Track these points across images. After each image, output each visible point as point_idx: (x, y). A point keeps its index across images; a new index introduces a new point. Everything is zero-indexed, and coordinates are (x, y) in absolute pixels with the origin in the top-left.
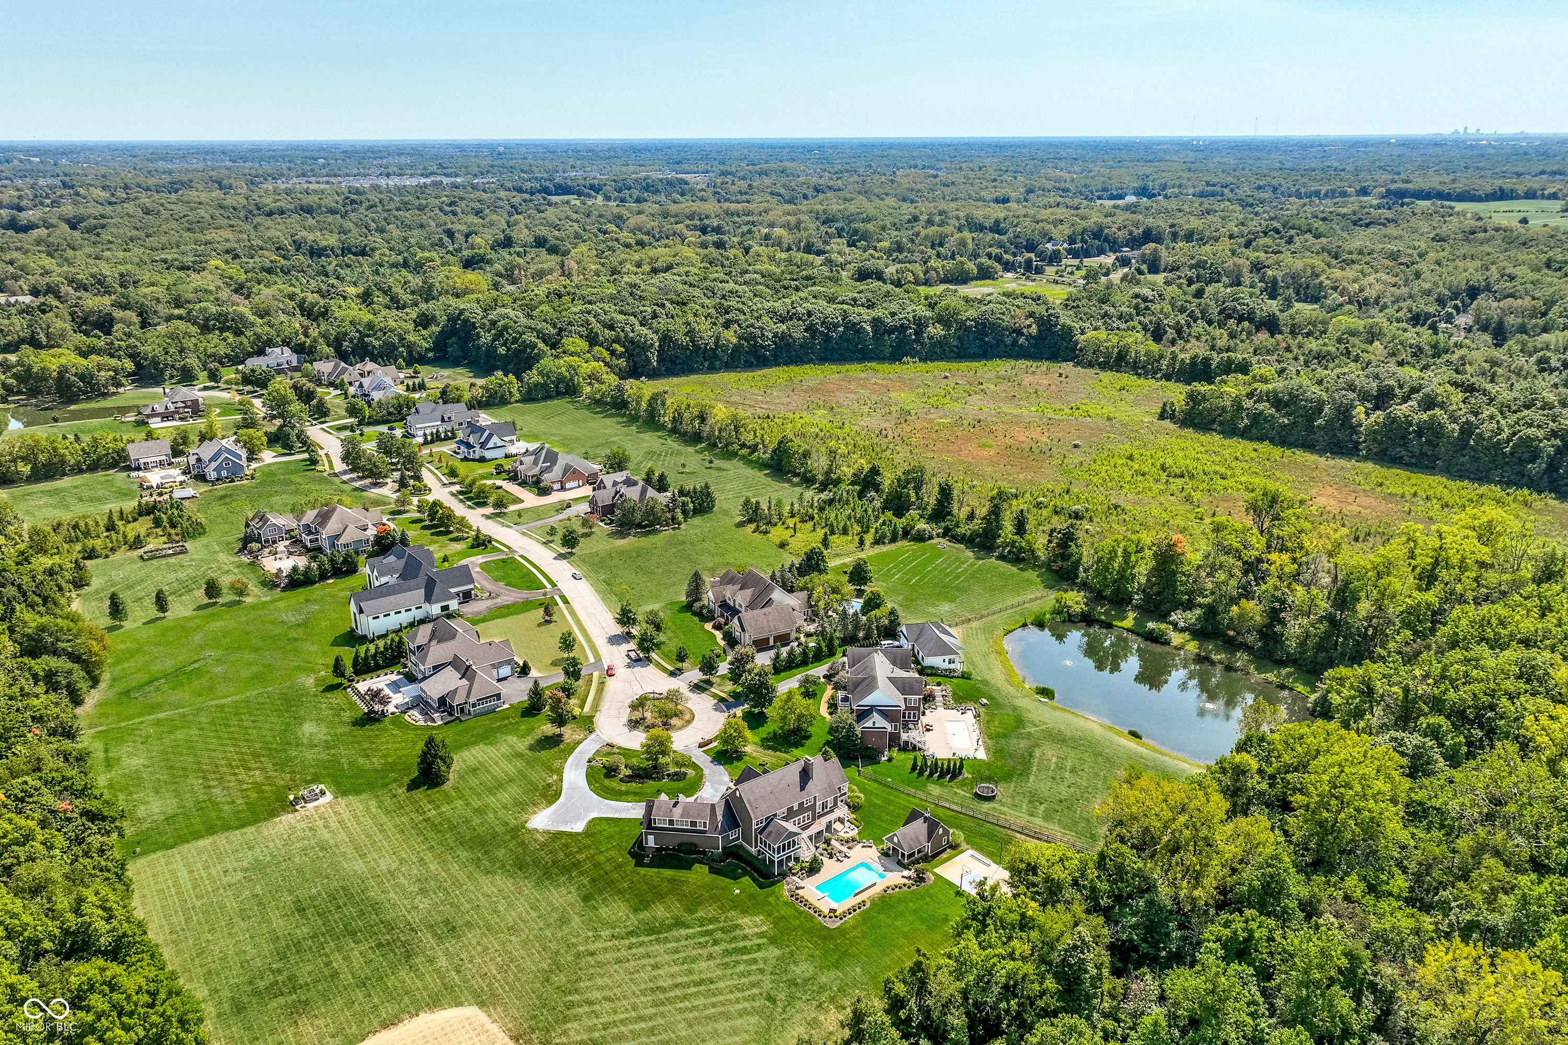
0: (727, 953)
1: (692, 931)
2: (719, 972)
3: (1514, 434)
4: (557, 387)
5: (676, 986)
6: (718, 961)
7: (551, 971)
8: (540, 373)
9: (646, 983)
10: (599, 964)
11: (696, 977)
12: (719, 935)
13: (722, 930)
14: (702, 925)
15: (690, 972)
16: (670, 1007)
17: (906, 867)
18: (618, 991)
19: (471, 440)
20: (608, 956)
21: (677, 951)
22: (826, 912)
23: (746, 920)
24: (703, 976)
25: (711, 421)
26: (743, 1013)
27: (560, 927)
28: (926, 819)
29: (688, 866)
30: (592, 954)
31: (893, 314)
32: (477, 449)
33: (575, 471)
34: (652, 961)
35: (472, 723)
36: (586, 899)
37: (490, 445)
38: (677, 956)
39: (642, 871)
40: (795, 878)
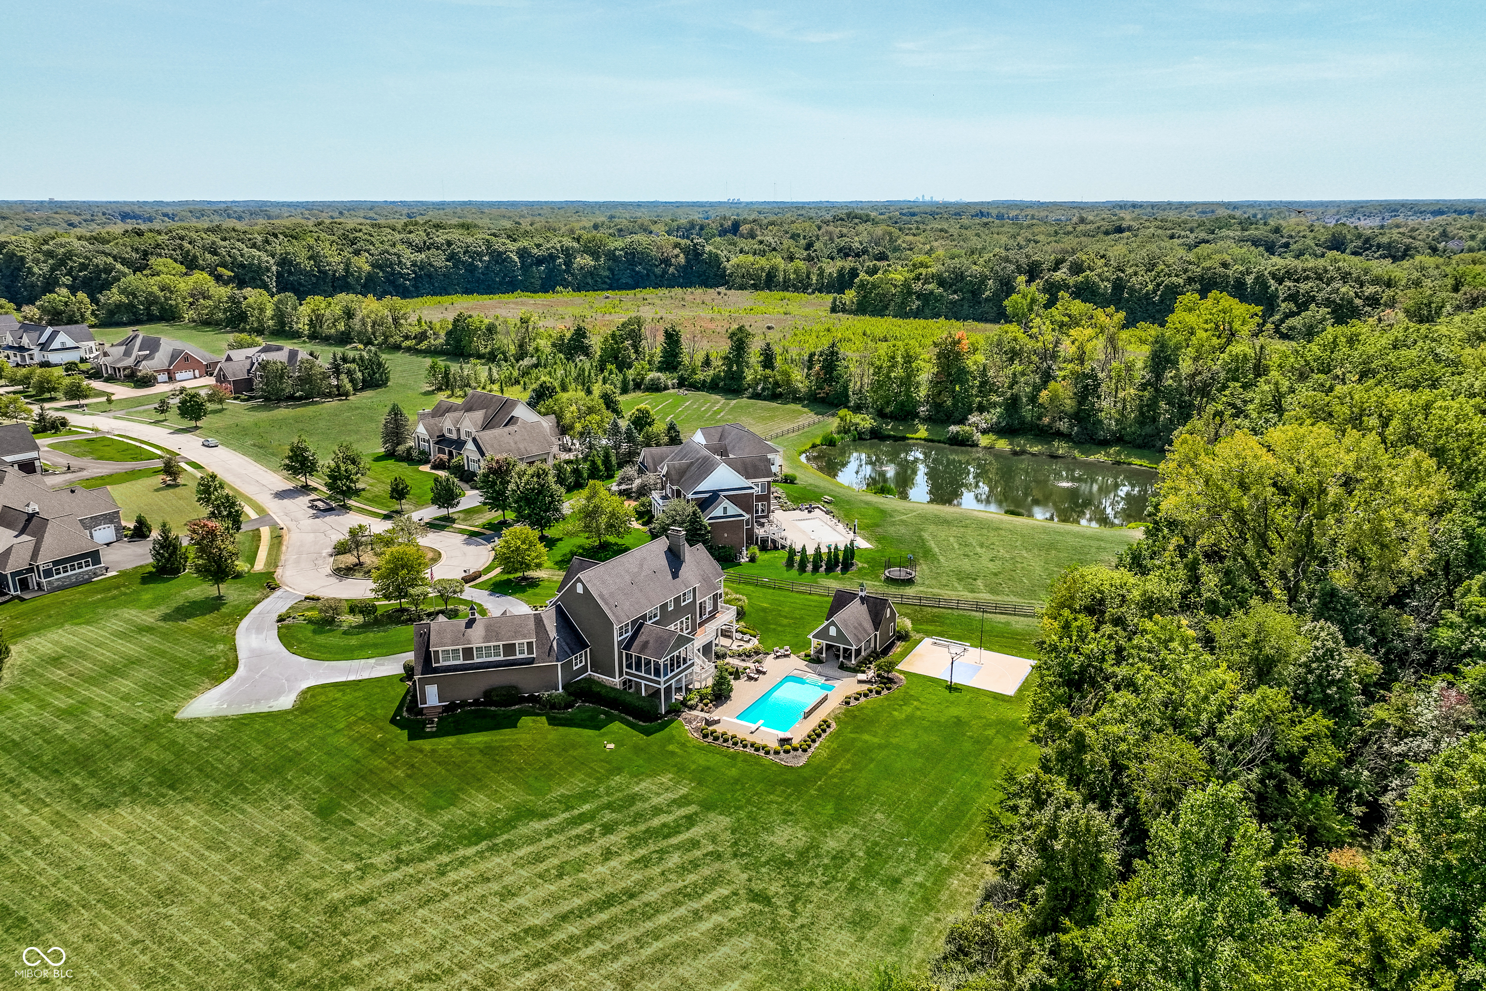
0: (635, 841)
1: (554, 821)
2: (637, 876)
3: (1158, 285)
4: (148, 309)
5: (564, 918)
6: (627, 858)
7: (278, 953)
8: (123, 292)
9: (498, 927)
10: (388, 916)
11: (596, 894)
12: (608, 816)
13: (609, 806)
14: (568, 809)
15: (583, 888)
16: (569, 961)
17: (855, 670)
18: (443, 958)
19: (26, 341)
20: (398, 897)
21: (538, 858)
22: (774, 745)
23: (643, 785)
24: (609, 889)
25: (359, 315)
26: (719, 936)
27: (280, 867)
28: (863, 599)
29: (511, 722)
30: (364, 901)
31: (538, 246)
32: (36, 352)
33: (187, 358)
34: (495, 886)
35: (48, 599)
36: (324, 812)
37: (56, 344)
38: (542, 867)
39: (426, 744)
40: (695, 713)
